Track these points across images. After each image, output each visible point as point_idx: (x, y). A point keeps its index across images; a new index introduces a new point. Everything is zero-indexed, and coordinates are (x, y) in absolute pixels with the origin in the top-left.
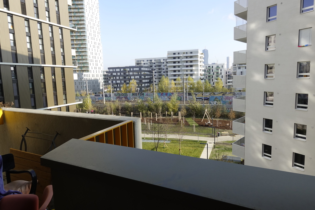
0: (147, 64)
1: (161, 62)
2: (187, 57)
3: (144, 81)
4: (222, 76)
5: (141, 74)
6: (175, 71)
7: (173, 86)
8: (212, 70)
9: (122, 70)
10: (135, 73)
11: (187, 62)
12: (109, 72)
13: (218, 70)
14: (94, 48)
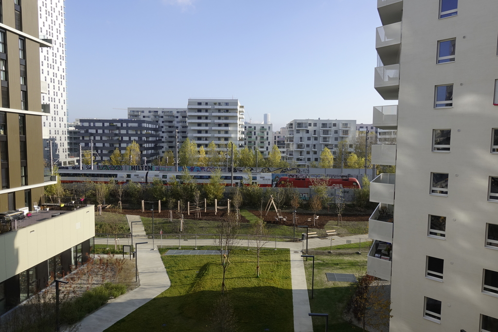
0: (148, 117)
1: (173, 116)
2: (219, 110)
3: (146, 145)
4: (269, 142)
5: (141, 133)
6: (200, 132)
7: (203, 155)
8: (255, 132)
9: (106, 124)
10: (130, 132)
11: (219, 118)
12: (82, 127)
13: (263, 132)
14: (52, 84)
